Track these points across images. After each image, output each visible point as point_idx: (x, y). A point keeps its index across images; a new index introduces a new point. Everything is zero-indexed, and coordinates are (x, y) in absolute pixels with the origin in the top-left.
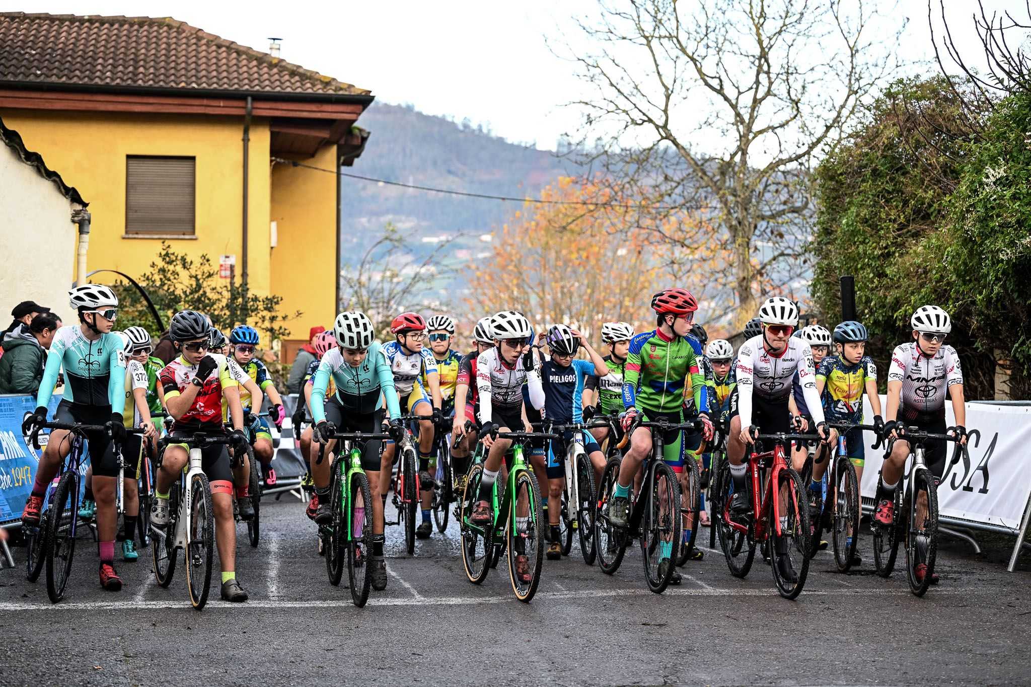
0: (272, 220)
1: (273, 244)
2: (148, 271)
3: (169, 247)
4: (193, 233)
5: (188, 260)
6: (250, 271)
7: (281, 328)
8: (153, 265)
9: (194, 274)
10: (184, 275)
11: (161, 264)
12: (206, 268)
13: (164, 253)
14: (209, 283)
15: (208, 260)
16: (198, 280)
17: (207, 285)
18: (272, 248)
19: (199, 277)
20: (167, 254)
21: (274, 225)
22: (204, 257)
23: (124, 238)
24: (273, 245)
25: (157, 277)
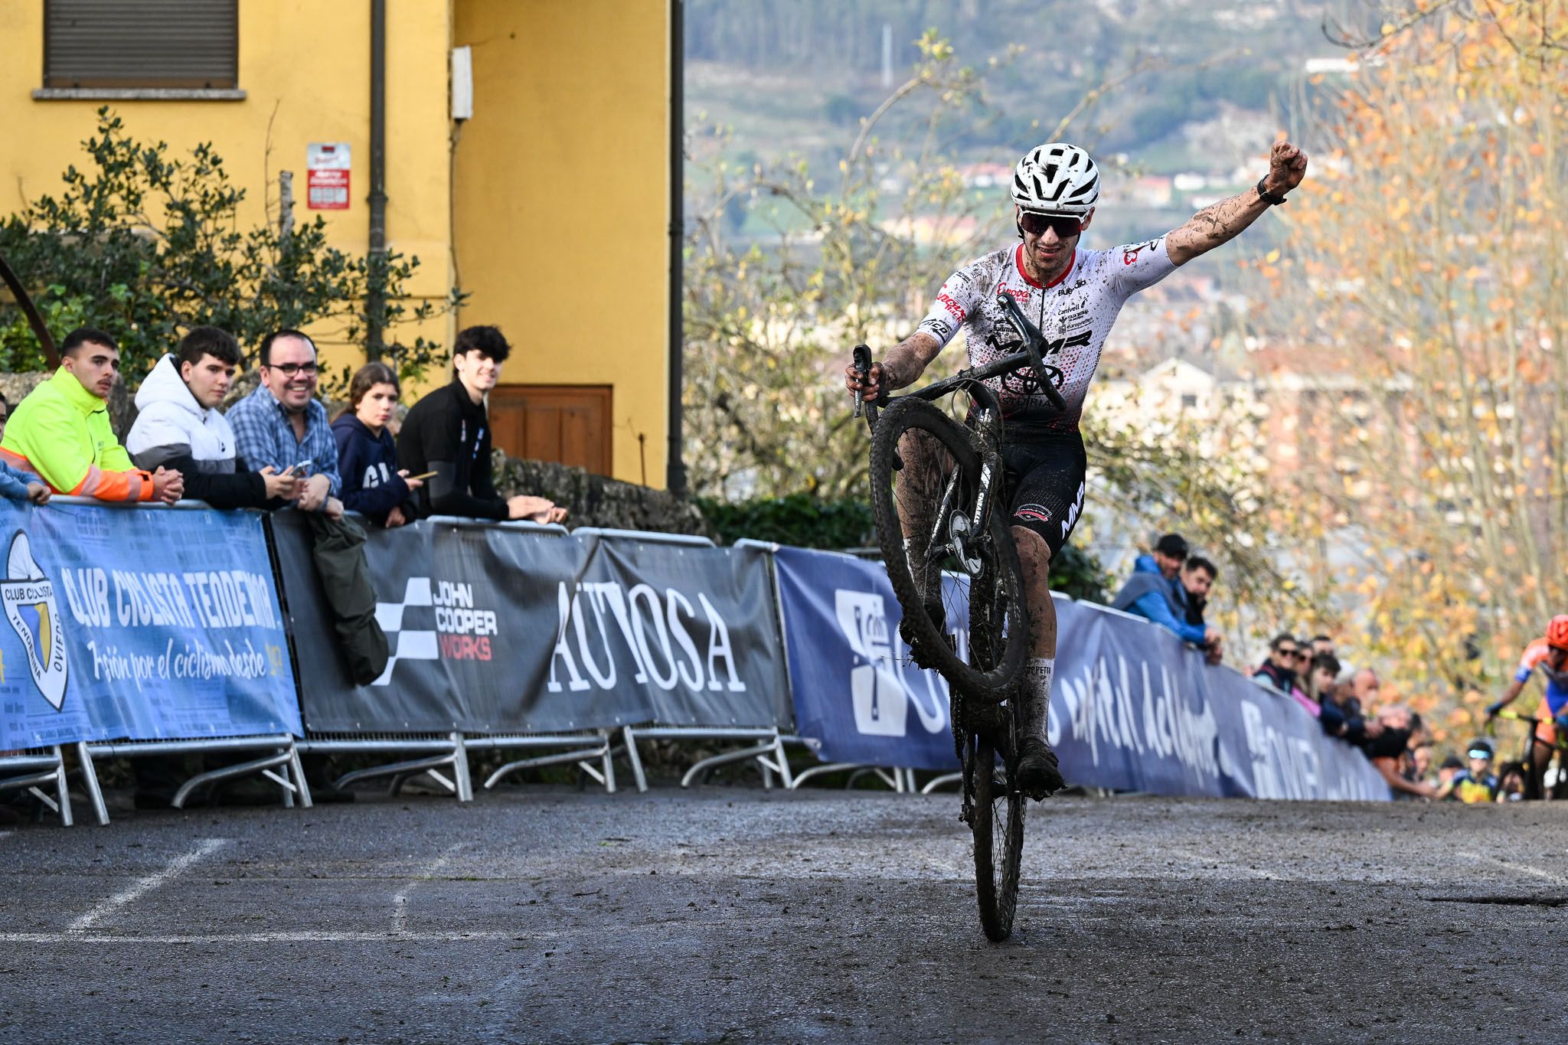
0: (458, 39)
1: (463, 107)
2: (58, 191)
3: (116, 124)
4: (233, 81)
5: (166, 158)
6: (393, 186)
7: (419, 342)
8: (71, 176)
9: (179, 197)
10: (154, 203)
11: (92, 172)
12: (211, 183)
13: (100, 139)
14: (220, 224)
15: (216, 161)
16: (189, 214)
17: (214, 228)
18: (459, 121)
19: (196, 206)
20: (108, 146)
21: (463, 57)
22: (202, 151)
23: (38, 100)
24: (458, 113)
25: (81, 209)
